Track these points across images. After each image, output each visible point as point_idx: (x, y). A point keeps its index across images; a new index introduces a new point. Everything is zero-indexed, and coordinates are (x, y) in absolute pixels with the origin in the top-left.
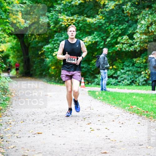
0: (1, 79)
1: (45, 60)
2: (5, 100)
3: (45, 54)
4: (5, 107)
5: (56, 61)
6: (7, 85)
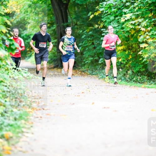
0: (9, 73)
1: (102, 32)
2: (17, 117)
3: (104, 20)
4: (18, 133)
5: (126, 35)
6: (22, 87)
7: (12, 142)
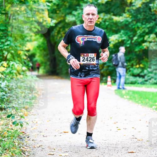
4: (32, 106)
7: (28, 110)
